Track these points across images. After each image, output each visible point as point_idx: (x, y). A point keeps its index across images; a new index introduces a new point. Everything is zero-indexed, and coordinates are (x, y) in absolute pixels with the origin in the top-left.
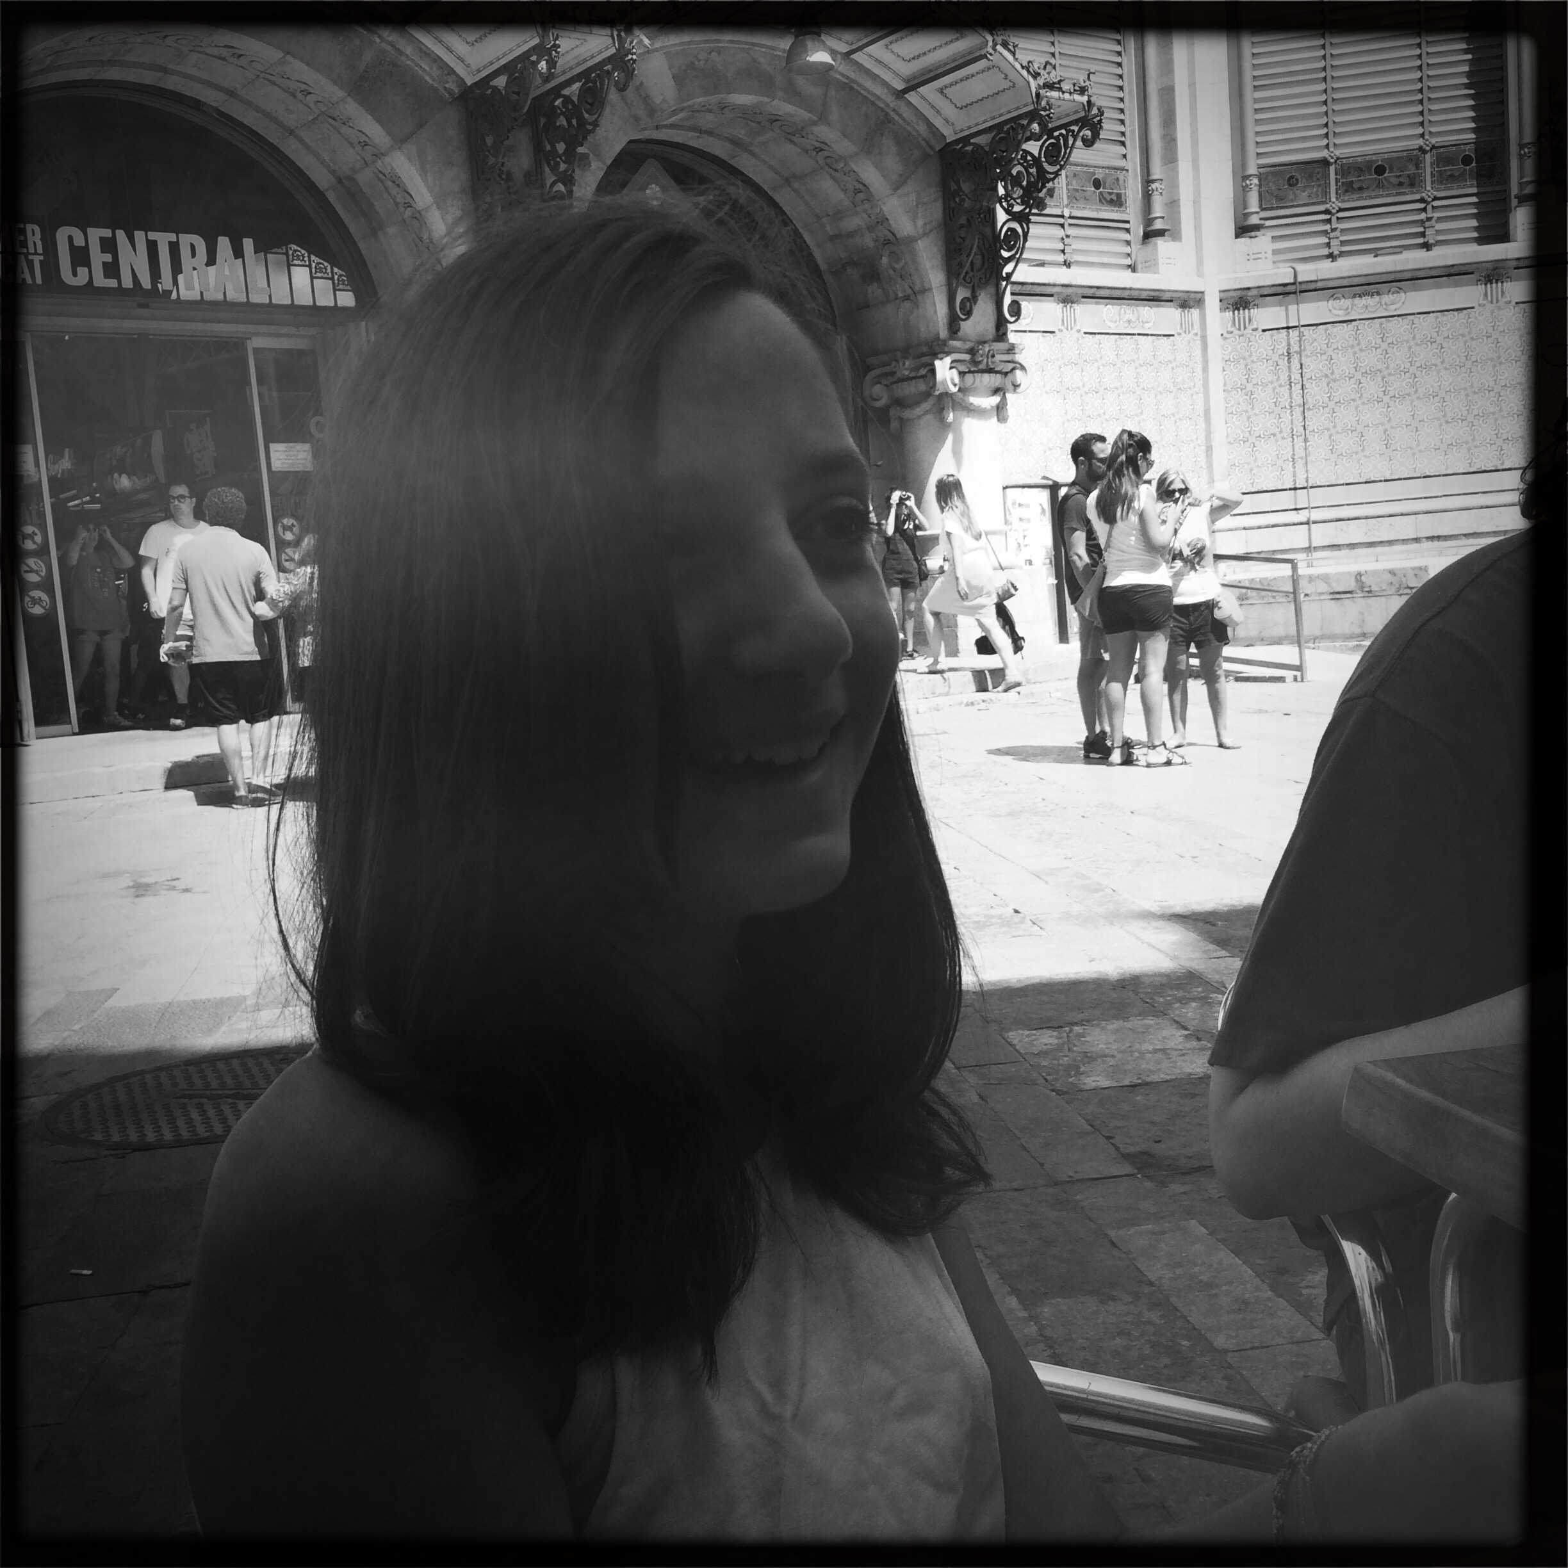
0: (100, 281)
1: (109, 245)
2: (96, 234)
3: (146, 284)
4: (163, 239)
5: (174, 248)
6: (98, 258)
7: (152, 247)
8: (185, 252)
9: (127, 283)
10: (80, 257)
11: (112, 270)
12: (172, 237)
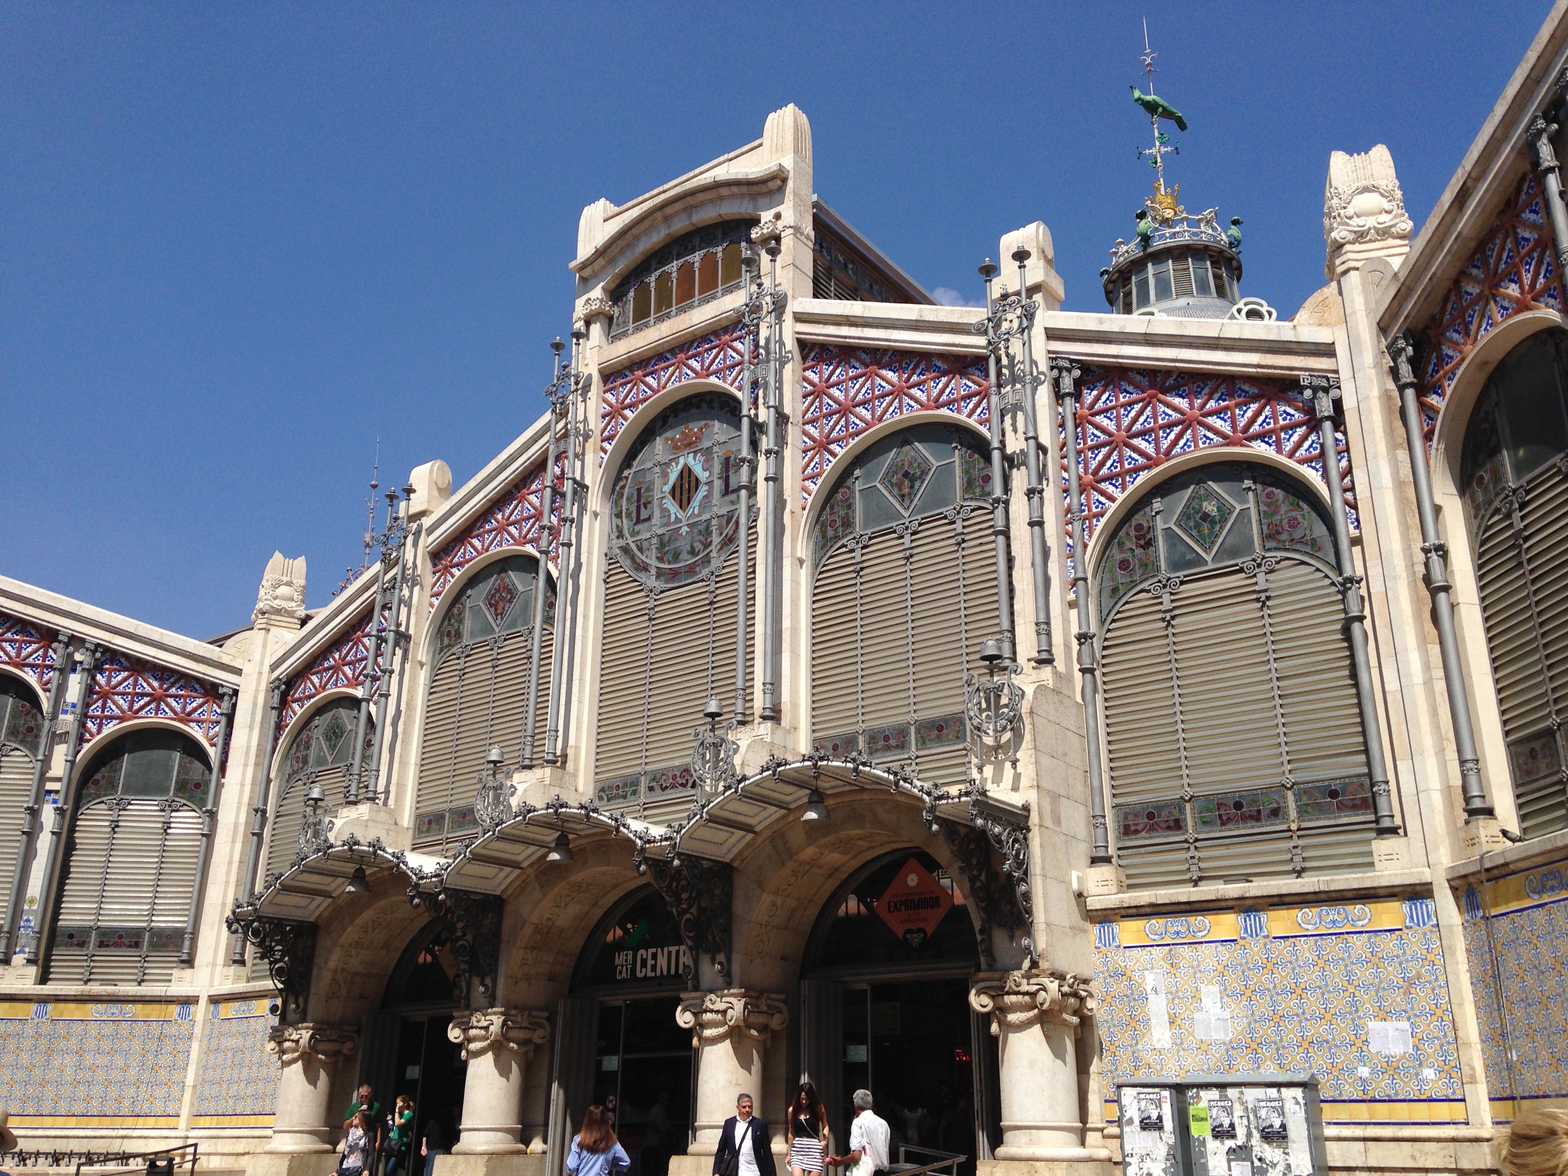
0: (650, 974)
1: (654, 956)
2: (651, 951)
3: (665, 973)
4: (673, 949)
5: (678, 952)
6: (650, 962)
7: (670, 953)
8: (681, 954)
9: (658, 974)
10: (644, 963)
11: (654, 968)
12: (677, 948)
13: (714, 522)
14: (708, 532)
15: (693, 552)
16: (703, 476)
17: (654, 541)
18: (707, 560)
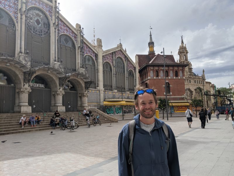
13: (43, 30)
14: (42, 31)
15: (39, 32)
16: (41, 22)
17: (33, 26)
18: (42, 35)
